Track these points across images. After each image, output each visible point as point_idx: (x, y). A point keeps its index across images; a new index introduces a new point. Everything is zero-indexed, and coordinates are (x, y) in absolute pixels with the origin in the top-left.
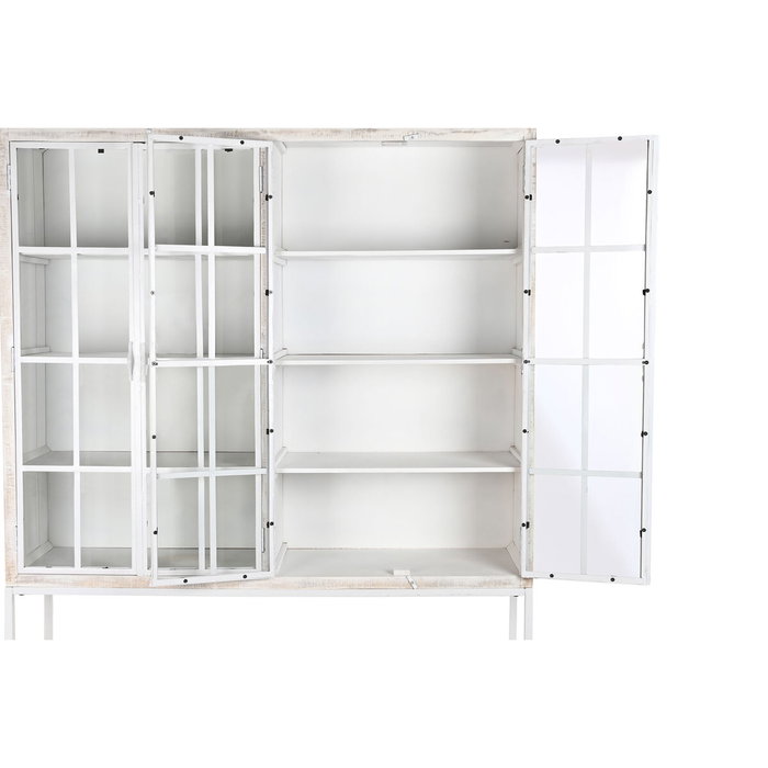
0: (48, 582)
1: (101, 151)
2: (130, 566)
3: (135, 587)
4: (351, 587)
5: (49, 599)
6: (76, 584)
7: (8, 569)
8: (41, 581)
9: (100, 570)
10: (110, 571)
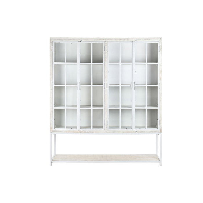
0: (59, 132)
1: (71, 43)
2: (77, 128)
3: (78, 132)
4: (124, 132)
5: (55, 135)
6: (65, 132)
7: (51, 129)
8: (58, 131)
9: (70, 129)
10: (72, 129)
